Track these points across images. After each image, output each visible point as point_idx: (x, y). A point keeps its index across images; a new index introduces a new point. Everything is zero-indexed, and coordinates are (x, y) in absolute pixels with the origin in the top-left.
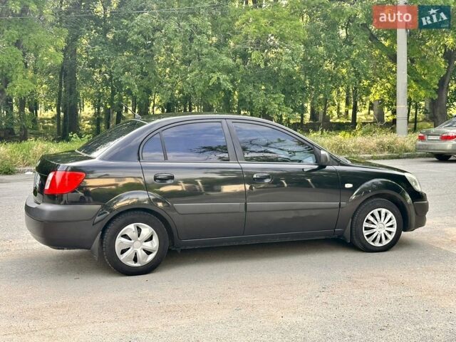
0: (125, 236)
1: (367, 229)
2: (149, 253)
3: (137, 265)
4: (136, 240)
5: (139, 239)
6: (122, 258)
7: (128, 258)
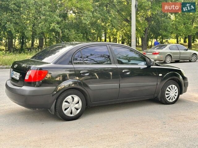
0: (66, 102)
1: (167, 94)
2: (77, 109)
3: (72, 115)
4: (72, 103)
5: (73, 103)
6: (65, 112)
7: (68, 112)
